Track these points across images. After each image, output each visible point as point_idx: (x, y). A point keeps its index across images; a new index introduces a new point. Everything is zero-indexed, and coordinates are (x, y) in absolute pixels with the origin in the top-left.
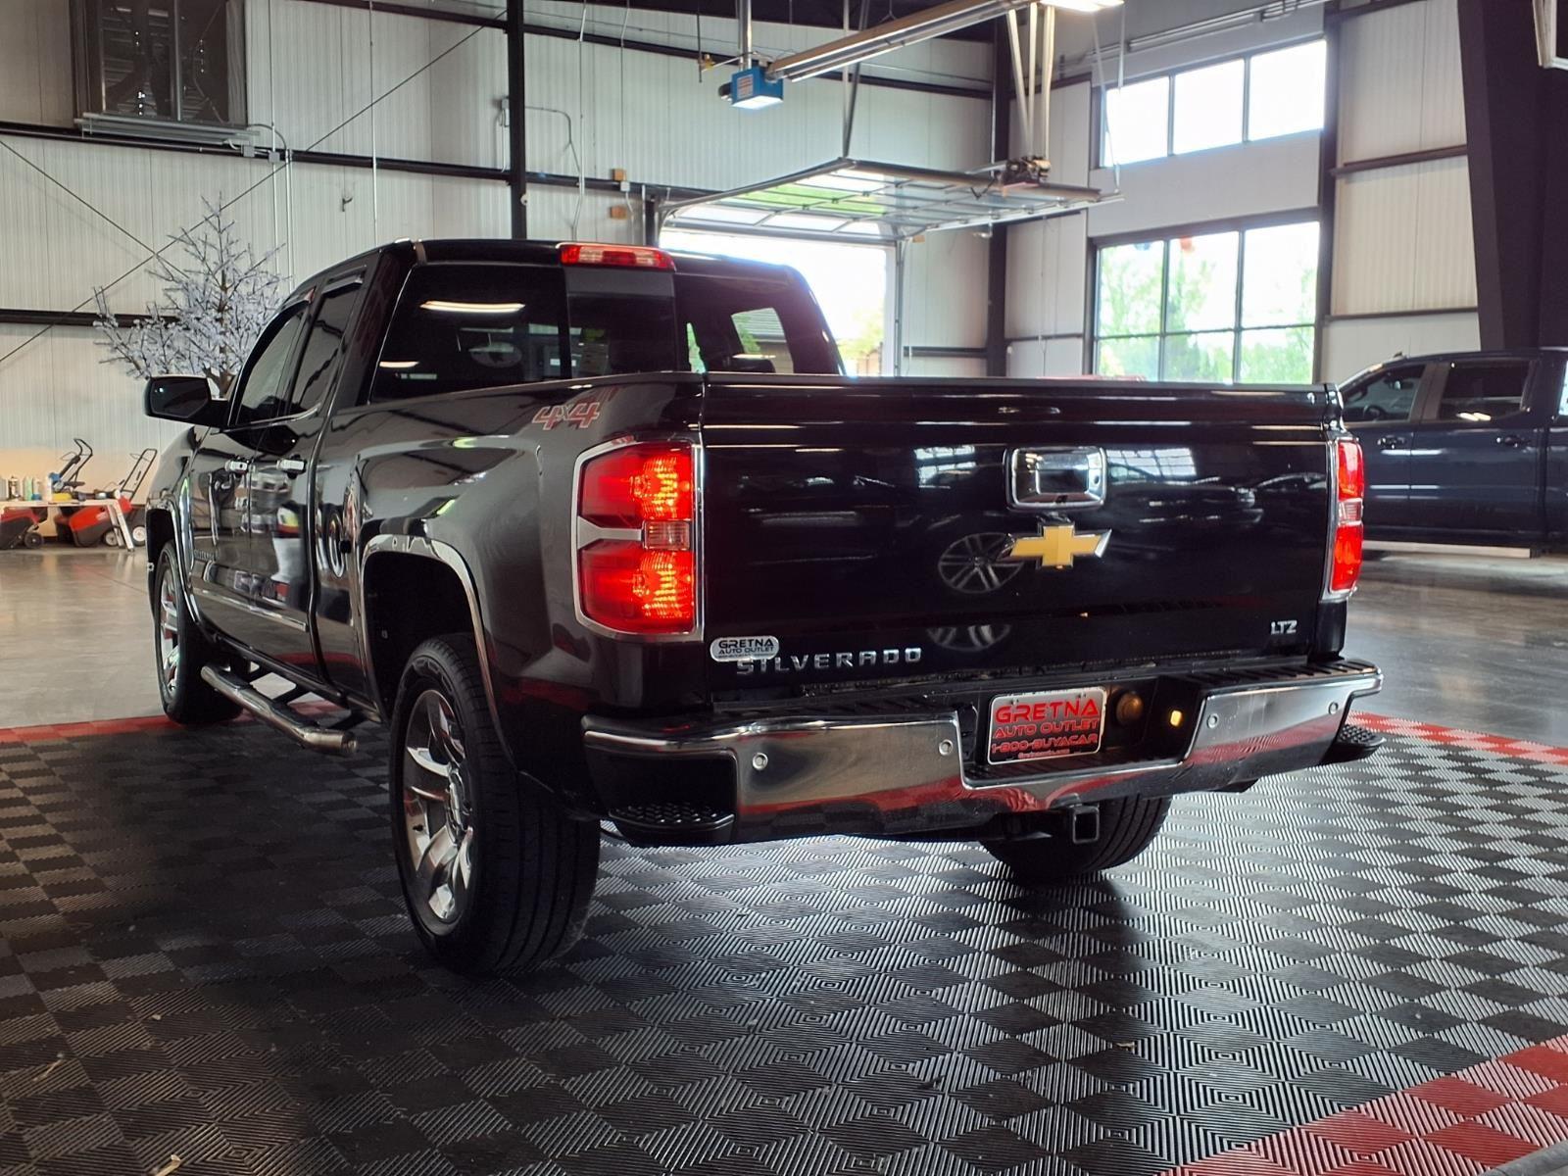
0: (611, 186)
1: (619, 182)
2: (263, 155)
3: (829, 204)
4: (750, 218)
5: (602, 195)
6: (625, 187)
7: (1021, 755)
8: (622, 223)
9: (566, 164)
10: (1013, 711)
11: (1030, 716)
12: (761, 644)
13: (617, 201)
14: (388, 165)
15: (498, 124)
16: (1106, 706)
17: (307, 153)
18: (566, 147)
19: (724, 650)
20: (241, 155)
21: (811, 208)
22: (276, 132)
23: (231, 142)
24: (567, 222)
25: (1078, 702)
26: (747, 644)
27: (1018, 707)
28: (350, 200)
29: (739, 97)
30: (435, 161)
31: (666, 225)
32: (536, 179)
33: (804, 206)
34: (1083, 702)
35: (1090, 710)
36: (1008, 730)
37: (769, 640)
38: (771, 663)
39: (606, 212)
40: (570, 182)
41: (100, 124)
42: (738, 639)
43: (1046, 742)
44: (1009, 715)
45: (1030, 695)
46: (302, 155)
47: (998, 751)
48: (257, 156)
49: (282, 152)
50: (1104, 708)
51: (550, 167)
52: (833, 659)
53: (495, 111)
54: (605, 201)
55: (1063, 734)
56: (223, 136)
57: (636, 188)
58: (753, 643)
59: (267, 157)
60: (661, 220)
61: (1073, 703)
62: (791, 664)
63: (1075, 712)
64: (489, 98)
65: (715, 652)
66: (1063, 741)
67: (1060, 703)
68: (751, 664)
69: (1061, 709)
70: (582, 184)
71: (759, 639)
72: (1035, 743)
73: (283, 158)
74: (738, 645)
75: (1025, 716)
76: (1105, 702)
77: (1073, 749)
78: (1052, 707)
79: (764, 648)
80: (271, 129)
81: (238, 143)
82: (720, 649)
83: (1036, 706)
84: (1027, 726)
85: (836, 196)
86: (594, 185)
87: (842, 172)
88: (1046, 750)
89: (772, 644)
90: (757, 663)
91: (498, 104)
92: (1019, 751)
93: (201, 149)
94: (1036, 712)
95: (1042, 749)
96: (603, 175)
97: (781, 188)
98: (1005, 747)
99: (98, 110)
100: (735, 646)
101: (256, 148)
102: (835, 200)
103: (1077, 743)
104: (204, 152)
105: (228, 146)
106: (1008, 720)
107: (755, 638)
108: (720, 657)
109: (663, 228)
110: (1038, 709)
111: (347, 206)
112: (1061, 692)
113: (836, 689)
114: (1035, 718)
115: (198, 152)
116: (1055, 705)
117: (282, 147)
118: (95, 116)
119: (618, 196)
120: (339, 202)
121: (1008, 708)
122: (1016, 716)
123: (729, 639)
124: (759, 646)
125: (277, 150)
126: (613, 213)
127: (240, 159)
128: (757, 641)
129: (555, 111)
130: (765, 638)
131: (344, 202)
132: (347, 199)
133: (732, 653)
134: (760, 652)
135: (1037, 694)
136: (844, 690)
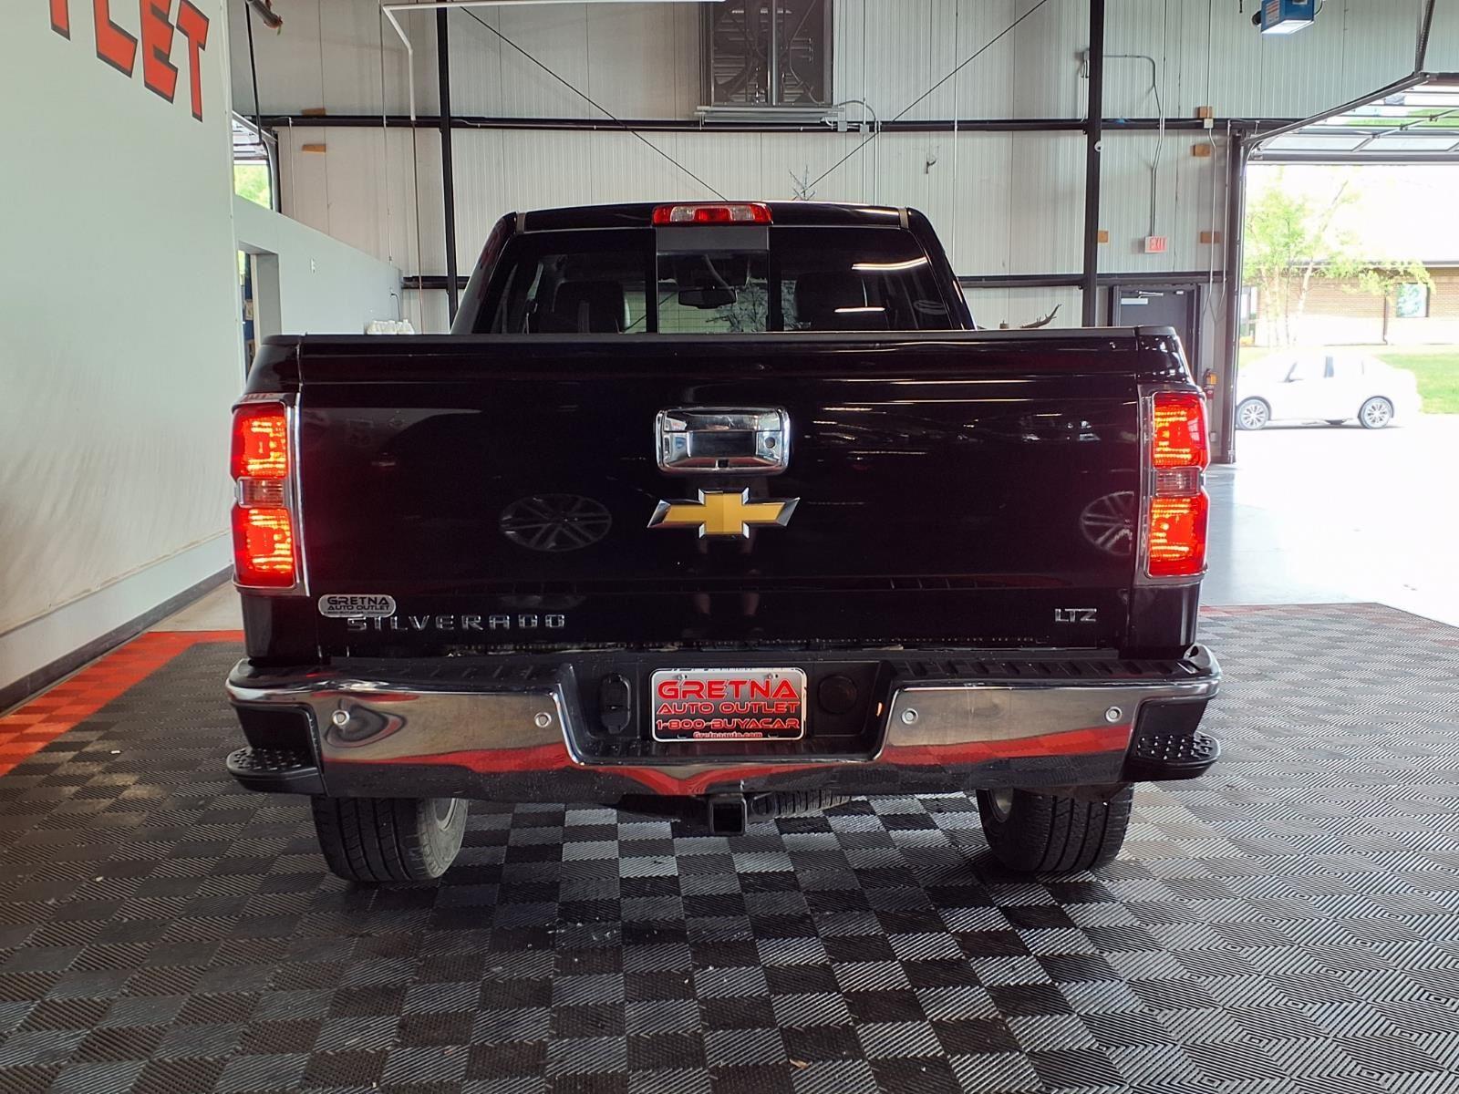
0: (1195, 125)
1: (1203, 119)
2: (854, 129)
3: (1426, 121)
4: (1347, 144)
5: (1185, 134)
6: (1208, 124)
7: (697, 734)
8: (1206, 160)
9: (1148, 109)
10: (681, 687)
11: (704, 693)
12: (375, 602)
13: (1201, 139)
14: (968, 126)
15: (1079, 75)
16: (807, 689)
17: (894, 122)
18: (1149, 91)
19: (334, 606)
20: (835, 130)
21: (1410, 128)
22: (867, 106)
23: (827, 120)
24: (1147, 164)
25: (768, 682)
26: (359, 601)
27: (686, 683)
28: (934, 163)
29: (1268, 23)
30: (1016, 118)
31: (1251, 159)
32: (1113, 125)
33: (1402, 126)
34: (775, 683)
35: (785, 691)
36: (674, 706)
37: (384, 599)
38: (386, 622)
39: (1189, 151)
40: (1149, 125)
41: (715, 114)
42: (349, 596)
43: (730, 723)
44: (676, 690)
45: (702, 671)
46: (889, 125)
47: (665, 728)
48: (849, 130)
49: (871, 125)
50: (804, 692)
51: (1131, 112)
52: (458, 622)
53: (1078, 63)
54: (1187, 140)
55: (751, 715)
56: (820, 115)
57: (1220, 125)
58: (366, 601)
59: (858, 131)
60: (1246, 152)
61: (761, 683)
62: (410, 625)
63: (766, 693)
64: (1072, 51)
65: (323, 605)
66: (750, 723)
67: (744, 683)
68: (364, 621)
69: (745, 689)
70: (1162, 125)
71: (373, 597)
72: (714, 723)
73: (872, 130)
74: (349, 602)
75: (698, 693)
76: (804, 684)
77: (766, 732)
78: (733, 687)
79: (378, 606)
80: (863, 104)
81: (833, 119)
82: (329, 605)
83: (710, 683)
84: (704, 703)
85: (1434, 114)
86: (1175, 125)
87: (1417, 88)
88: (731, 731)
89: (387, 603)
90: (370, 621)
91: (1080, 56)
92: (694, 730)
93: (802, 128)
94: (710, 690)
95: (724, 730)
96: (1188, 113)
97: (1360, 110)
98: (674, 724)
99: (709, 104)
100: (346, 602)
101: (849, 122)
102: (1432, 117)
103: (771, 726)
104: (804, 131)
105: (824, 124)
106: (676, 696)
107: (368, 596)
108: (329, 613)
109: (1248, 162)
110: (713, 687)
111: (931, 168)
112: (743, 670)
113: (493, 651)
114: (710, 696)
115: (799, 131)
116: (737, 684)
117: (872, 120)
118: (707, 108)
119: (1201, 134)
120: (925, 164)
121: (675, 683)
122: (685, 693)
123: (338, 596)
124: (372, 604)
125: (867, 123)
126: (1194, 151)
127: (835, 133)
128: (370, 599)
129: (1138, 57)
130: (380, 597)
131: (928, 164)
132: (930, 162)
133: (342, 610)
134: (374, 610)
135: (710, 671)
136: (502, 653)
